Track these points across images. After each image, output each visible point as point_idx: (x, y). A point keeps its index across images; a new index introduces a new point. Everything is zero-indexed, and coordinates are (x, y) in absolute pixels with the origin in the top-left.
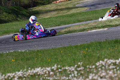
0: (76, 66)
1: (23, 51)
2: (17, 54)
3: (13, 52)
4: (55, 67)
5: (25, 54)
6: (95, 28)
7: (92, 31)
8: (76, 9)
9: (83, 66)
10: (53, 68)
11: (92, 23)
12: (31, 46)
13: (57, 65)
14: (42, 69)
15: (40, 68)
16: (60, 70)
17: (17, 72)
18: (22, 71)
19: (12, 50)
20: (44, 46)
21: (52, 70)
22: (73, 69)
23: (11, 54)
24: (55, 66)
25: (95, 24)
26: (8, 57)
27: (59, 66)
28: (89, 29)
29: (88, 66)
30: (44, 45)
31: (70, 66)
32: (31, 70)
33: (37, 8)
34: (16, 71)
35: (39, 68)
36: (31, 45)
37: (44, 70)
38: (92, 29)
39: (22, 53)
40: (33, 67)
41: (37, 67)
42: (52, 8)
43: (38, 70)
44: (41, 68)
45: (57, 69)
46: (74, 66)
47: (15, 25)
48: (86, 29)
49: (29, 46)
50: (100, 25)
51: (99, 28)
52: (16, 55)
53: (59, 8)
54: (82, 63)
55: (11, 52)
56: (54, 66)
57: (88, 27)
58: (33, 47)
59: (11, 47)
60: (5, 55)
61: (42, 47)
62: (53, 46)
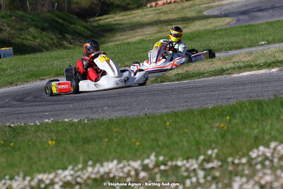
0: (202, 158)
1: (76, 121)
2: (60, 127)
3: (50, 122)
4: (150, 161)
5: (80, 127)
6: (250, 67)
7: (241, 75)
8: (204, 22)
9: (218, 157)
10: (146, 161)
11: (242, 56)
12: (94, 110)
13: (156, 156)
14: (121, 165)
15: (115, 162)
16: (162, 167)
17: (60, 172)
18: (73, 169)
19: (48, 117)
20: (126, 110)
21: (145, 168)
22: (193, 164)
23: (46, 127)
24: (152, 157)
25: (249, 58)
26: (39, 134)
27: (161, 158)
28: (234, 69)
29: (230, 160)
30: (126, 107)
31: (187, 159)
32: (93, 166)
33: (109, 18)
34: (59, 169)
35: (112, 161)
36: (96, 107)
37: (124, 167)
38: (240, 69)
39: (72, 124)
40: (99, 160)
41: (107, 160)
42: (147, 19)
43: (111, 166)
44: (119, 163)
45: (157, 165)
46: (197, 159)
47: (57, 58)
48: (228, 70)
49: (90, 108)
50: (261, 61)
51: (259, 67)
52: (59, 129)
53: (163, 17)
54: (216, 151)
55: (47, 123)
56: (148, 157)
57: (232, 65)
58: (100, 110)
59: (47, 111)
60: (33, 129)
61: (120, 112)
62: (148, 109)
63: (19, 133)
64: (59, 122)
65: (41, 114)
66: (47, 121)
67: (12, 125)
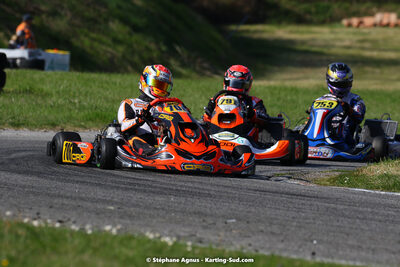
1: (169, 241)
2: (133, 249)
3: (114, 231)
12: (210, 220)
19: (109, 217)
20: (273, 233)
23: (104, 244)
30: (275, 229)
36: (212, 215)
39: (158, 247)
52: (131, 253)
55: (108, 234)
58: (220, 224)
60: (77, 241)
61: (260, 237)
62: (320, 242)
64: (131, 238)
65: (99, 206)
66: (108, 228)
67: (35, 223)
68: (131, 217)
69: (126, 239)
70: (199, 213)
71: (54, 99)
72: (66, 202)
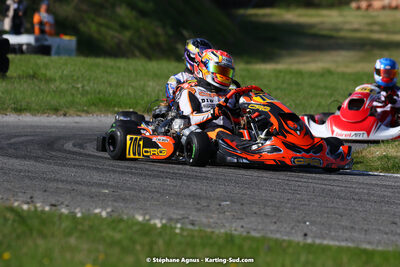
2: (121, 231)
3: (104, 214)
5: (161, 242)
12: (204, 203)
19: (102, 200)
20: (266, 215)
23: (91, 227)
26: (72, 241)
30: (269, 210)
36: (207, 198)
39: (146, 230)
49: (193, 196)
52: (118, 236)
58: (214, 205)
59: (106, 186)
60: (64, 225)
61: (253, 219)
62: (312, 223)
63: (31, 230)
64: (121, 220)
65: (94, 190)
66: (97, 211)
67: (25, 207)
68: (124, 200)
69: (115, 222)
70: (194, 196)
71: (57, 83)
72: (60, 185)
